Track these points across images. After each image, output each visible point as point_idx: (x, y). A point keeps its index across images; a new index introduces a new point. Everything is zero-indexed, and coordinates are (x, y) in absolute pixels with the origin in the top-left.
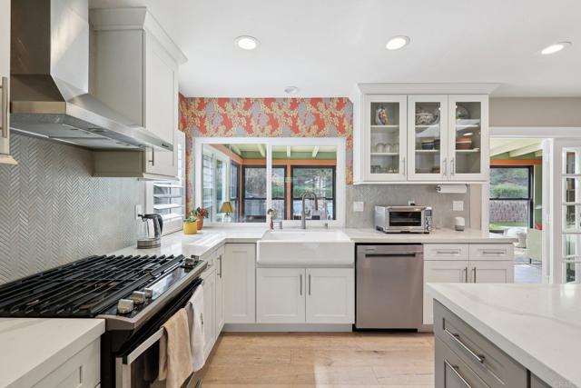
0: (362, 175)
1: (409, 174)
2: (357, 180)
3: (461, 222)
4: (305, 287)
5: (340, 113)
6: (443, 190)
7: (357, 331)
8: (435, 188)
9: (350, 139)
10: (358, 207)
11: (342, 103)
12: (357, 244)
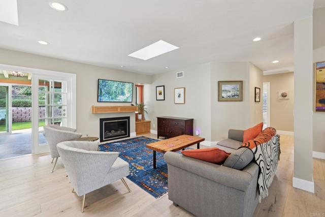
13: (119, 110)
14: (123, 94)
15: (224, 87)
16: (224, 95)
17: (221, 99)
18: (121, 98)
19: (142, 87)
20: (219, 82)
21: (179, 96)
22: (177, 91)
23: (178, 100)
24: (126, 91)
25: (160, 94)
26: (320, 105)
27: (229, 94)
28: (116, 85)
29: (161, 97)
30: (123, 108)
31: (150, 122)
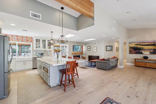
0: (35, 48)
1: (41, 48)
2: (34, 49)
3: (49, 55)
4: (25, 64)
5: (31, 39)
6: (47, 51)
7: (33, 69)
8: (46, 50)
9: (33, 43)
10: (34, 53)
11: (31, 38)
12: (33, 58)
13: (78, 54)
14: (79, 49)
15: (107, 47)
16: (107, 49)
17: (106, 50)
18: (78, 50)
19: (82, 46)
20: (106, 46)
21: (95, 49)
22: (94, 48)
23: (94, 51)
24: (79, 48)
25: (89, 49)
26: (130, 52)
27: (109, 49)
28: (77, 46)
29: (89, 50)
30: (79, 53)
31: (85, 57)
